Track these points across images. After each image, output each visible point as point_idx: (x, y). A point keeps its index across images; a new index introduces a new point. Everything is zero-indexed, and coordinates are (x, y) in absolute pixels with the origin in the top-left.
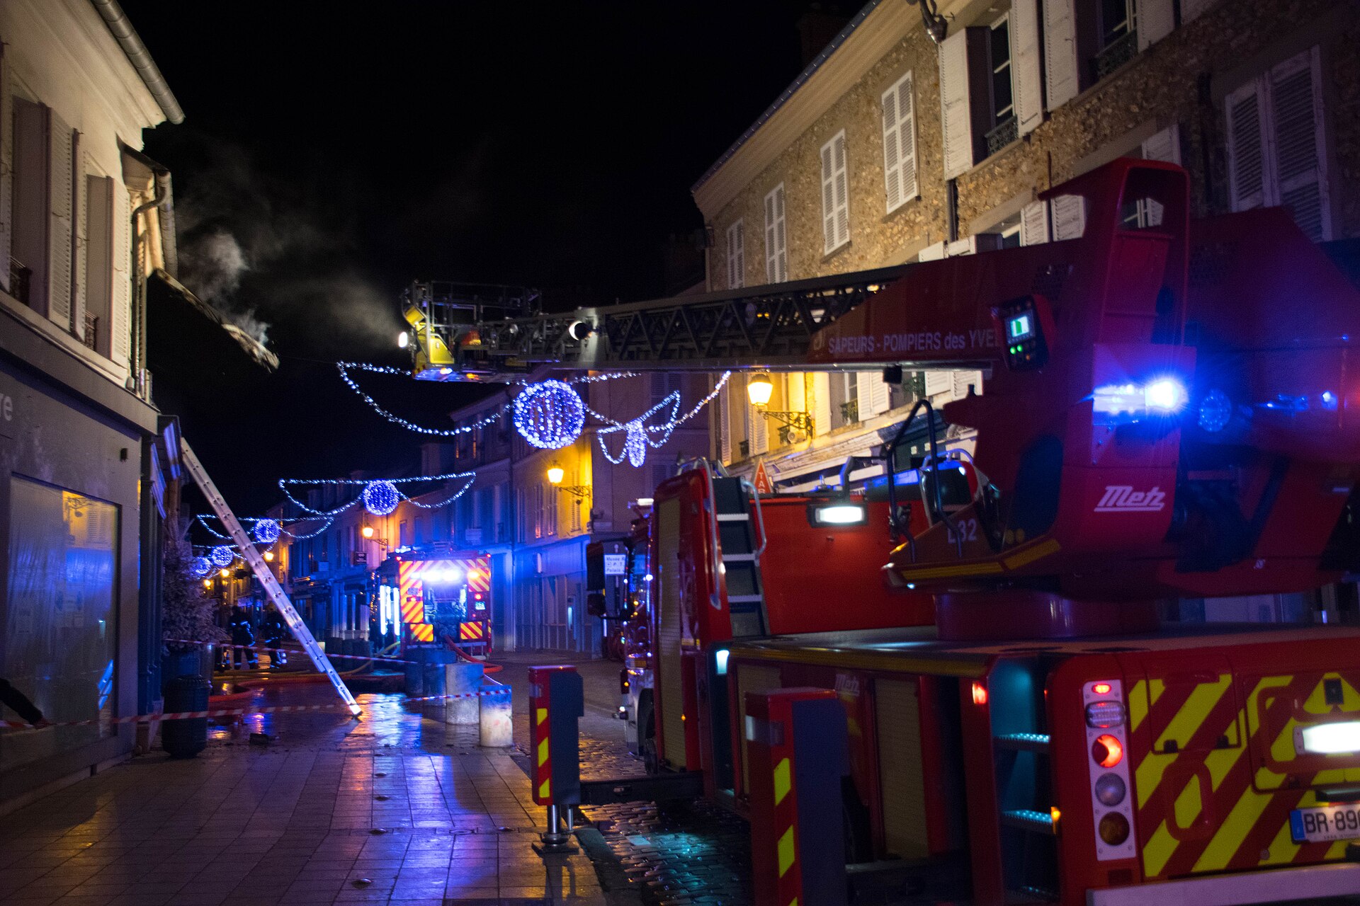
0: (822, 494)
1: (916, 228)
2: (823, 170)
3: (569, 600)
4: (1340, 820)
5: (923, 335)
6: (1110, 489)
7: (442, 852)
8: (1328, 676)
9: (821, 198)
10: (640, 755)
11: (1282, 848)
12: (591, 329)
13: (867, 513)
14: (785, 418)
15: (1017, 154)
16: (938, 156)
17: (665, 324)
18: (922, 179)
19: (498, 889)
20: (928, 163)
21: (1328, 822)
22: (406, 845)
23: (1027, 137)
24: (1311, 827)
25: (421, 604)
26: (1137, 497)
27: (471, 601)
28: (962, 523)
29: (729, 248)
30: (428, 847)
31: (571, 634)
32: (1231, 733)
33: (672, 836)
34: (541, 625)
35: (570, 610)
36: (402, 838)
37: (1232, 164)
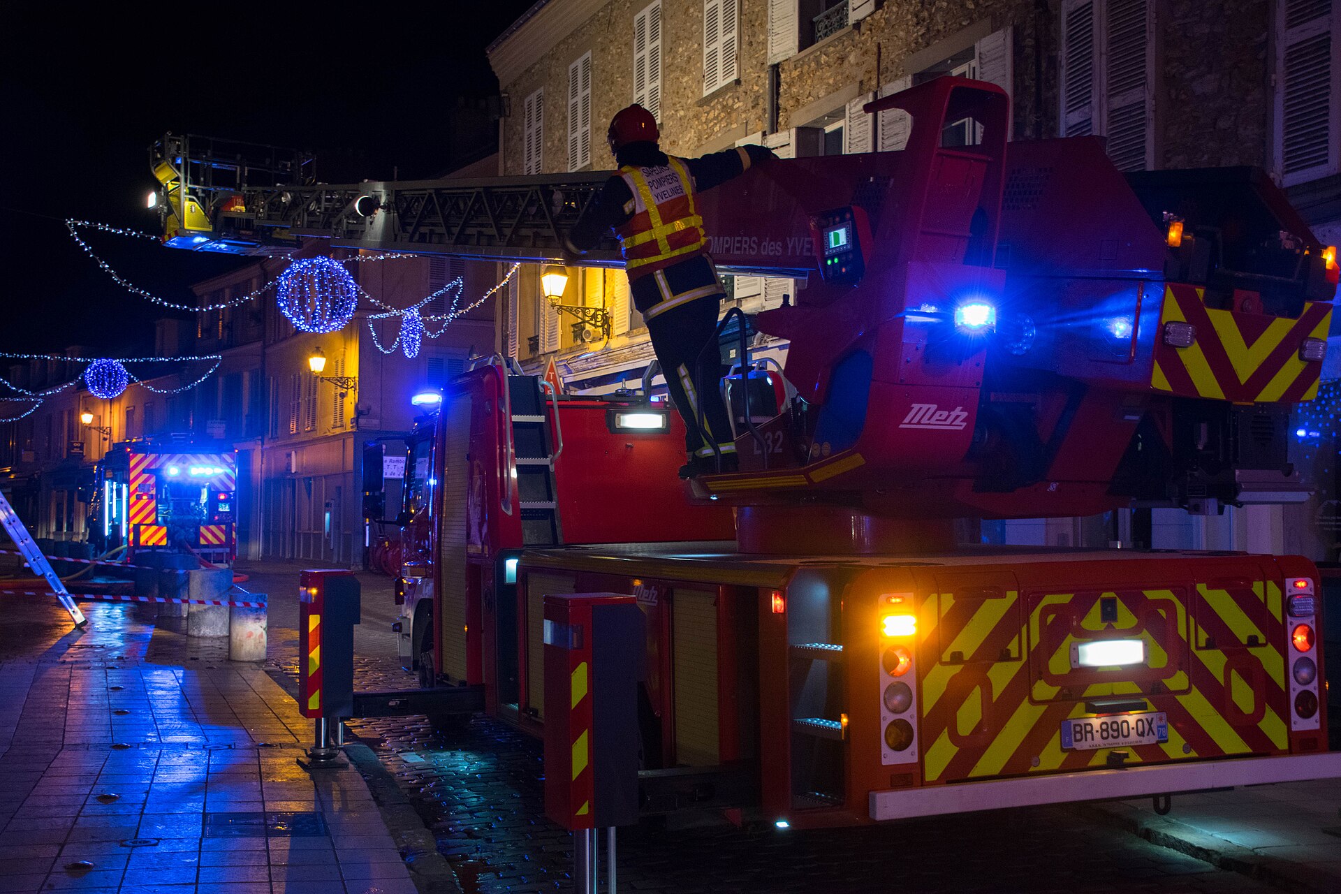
0: (619, 399)
1: (734, 115)
2: (635, 41)
3: (327, 505)
4: (1104, 729)
5: (739, 238)
6: (916, 406)
7: (197, 767)
8: (1105, 595)
9: (632, 73)
10: (414, 670)
11: (1052, 756)
12: (378, 206)
13: (668, 420)
14: (580, 315)
15: (846, 43)
16: (762, 37)
17: (462, 206)
18: (743, 62)
19: (263, 802)
20: (751, 44)
21: (1094, 732)
22: (155, 760)
23: (857, 25)
24: (1078, 736)
25: (153, 504)
26: (941, 415)
27: (213, 501)
28: (769, 434)
29: (526, 120)
30: (181, 761)
31: (327, 542)
32: (1013, 647)
33: (448, 754)
34: (293, 531)
35: (327, 515)
36: (150, 753)
37: (1063, 73)
